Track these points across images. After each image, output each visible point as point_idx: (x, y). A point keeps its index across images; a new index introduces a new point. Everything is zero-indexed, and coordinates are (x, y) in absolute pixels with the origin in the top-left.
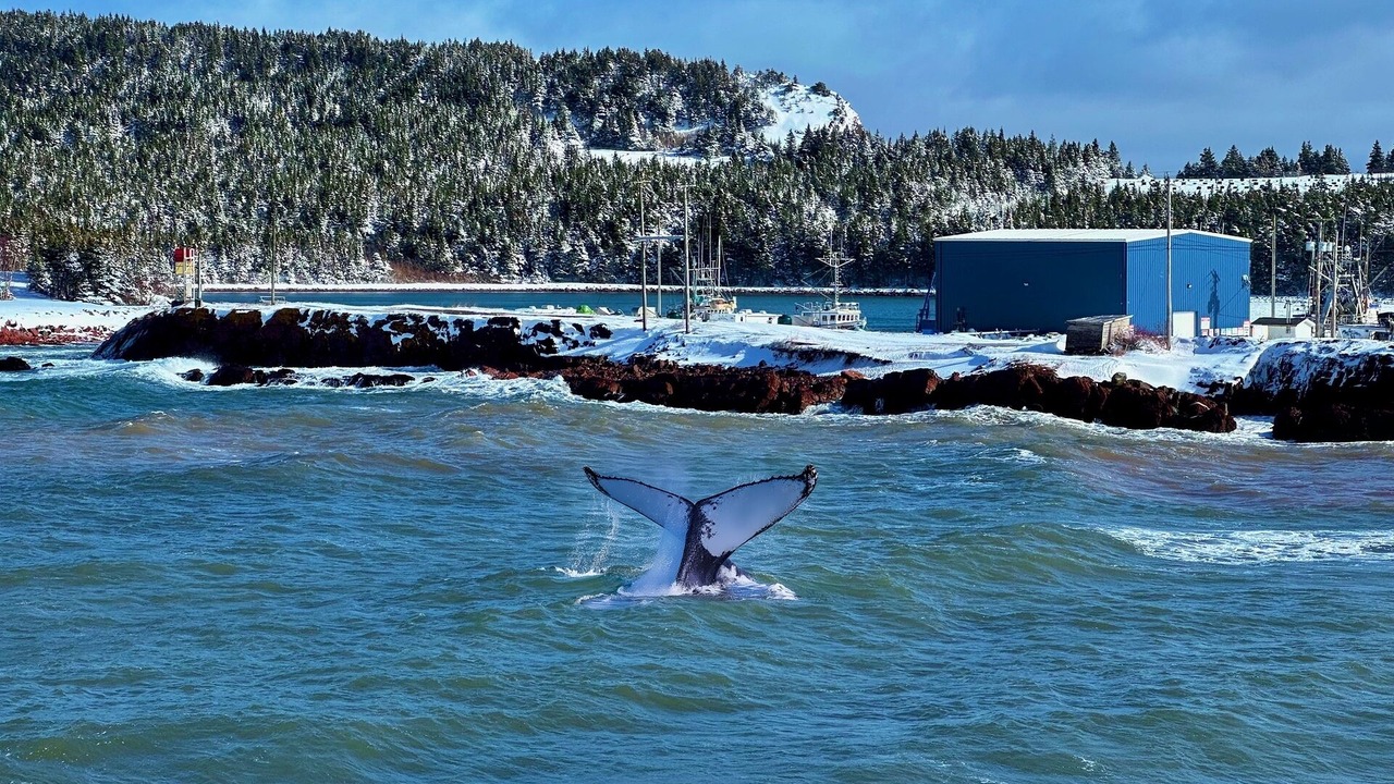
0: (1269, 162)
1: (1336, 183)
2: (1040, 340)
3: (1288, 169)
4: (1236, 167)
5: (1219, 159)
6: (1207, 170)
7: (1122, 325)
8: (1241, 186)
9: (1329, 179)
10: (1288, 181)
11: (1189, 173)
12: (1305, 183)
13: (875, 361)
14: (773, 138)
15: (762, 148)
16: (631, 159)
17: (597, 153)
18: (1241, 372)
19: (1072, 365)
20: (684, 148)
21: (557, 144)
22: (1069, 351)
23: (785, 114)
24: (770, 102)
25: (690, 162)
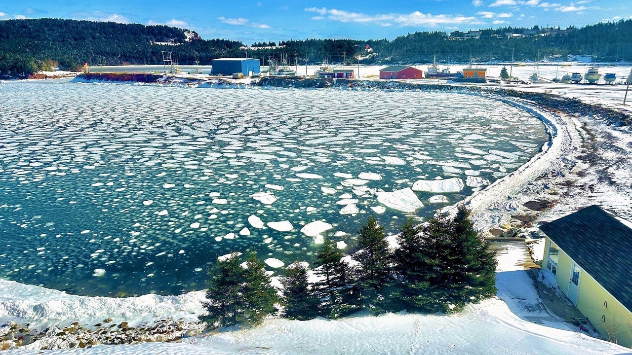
0: (264, 44)
1: (274, 48)
2: (229, 76)
3: (267, 45)
4: (260, 45)
5: (257, 44)
6: (255, 45)
7: (240, 74)
8: (261, 48)
9: (273, 47)
10: (267, 47)
11: (253, 46)
12: (270, 48)
13: (203, 81)
14: (187, 40)
15: (185, 42)
16: (163, 44)
17: (157, 43)
18: (259, 81)
19: (234, 81)
20: (172, 42)
21: (151, 42)
22: (233, 79)
23: (189, 37)
24: (186, 34)
25: (173, 45)
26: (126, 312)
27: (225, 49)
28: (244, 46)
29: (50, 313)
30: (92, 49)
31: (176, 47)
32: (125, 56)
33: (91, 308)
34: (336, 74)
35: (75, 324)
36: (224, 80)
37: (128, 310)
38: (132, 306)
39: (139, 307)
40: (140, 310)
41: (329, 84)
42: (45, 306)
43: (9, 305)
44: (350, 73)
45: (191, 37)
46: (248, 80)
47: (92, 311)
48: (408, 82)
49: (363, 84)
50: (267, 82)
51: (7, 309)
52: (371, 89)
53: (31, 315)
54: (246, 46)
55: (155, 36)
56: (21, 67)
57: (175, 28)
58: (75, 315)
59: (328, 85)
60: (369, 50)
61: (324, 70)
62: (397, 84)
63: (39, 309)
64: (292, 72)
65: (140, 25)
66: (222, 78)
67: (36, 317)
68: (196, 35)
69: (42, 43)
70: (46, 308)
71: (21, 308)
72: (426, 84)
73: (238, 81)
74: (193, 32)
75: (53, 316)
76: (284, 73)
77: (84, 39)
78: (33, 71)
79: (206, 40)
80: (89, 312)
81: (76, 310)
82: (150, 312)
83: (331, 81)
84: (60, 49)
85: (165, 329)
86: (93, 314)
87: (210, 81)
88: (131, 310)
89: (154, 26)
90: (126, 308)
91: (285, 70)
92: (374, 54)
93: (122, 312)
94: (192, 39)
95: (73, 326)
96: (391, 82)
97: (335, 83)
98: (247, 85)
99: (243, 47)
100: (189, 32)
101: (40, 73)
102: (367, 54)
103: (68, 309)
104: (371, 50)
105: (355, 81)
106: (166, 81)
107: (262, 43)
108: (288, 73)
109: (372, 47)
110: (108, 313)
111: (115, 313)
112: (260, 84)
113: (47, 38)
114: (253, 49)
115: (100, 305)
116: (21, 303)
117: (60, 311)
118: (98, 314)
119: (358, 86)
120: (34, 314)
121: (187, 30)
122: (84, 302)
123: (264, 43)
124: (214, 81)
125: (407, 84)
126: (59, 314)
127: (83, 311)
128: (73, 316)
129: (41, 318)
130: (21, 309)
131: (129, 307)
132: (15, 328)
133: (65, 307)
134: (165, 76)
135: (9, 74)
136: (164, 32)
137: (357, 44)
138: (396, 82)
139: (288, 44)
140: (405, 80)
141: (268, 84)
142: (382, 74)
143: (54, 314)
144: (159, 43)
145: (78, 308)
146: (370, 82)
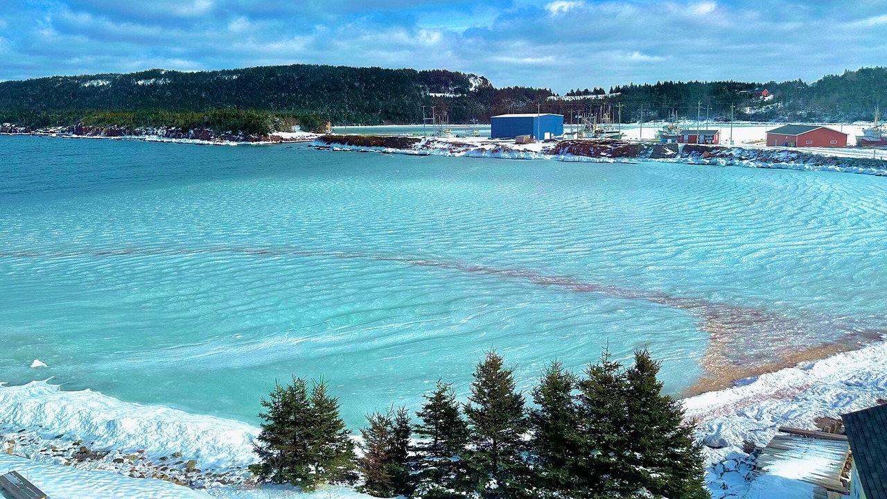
1: (600, 97)
2: (511, 140)
3: (589, 94)
4: (579, 93)
5: (575, 92)
7: (527, 137)
8: (578, 98)
10: (589, 96)
11: (568, 95)
12: (593, 97)
13: (473, 146)
14: (472, 89)
15: (469, 92)
16: (438, 95)
17: (431, 94)
18: (554, 147)
19: (516, 147)
20: (451, 92)
21: (422, 93)
22: (516, 143)
23: (475, 84)
24: (471, 81)
25: (452, 96)
26: (203, 448)
27: (524, 101)
28: (554, 95)
29: (120, 433)
30: (348, 103)
31: (455, 98)
32: (387, 112)
33: (166, 435)
34: (686, 138)
35: (141, 452)
36: (502, 146)
37: (206, 446)
38: (212, 442)
39: (219, 445)
40: (218, 449)
41: (670, 152)
42: (118, 423)
43: (84, 416)
44: (712, 135)
45: (477, 85)
46: (537, 146)
47: (166, 439)
48: (814, 153)
49: (731, 154)
50: (567, 149)
51: (81, 420)
52: (745, 162)
53: (101, 432)
54: (558, 95)
55: (429, 84)
56: (254, 126)
57: (457, 73)
58: (146, 441)
59: (668, 154)
60: (767, 99)
61: (670, 130)
62: (794, 155)
63: (111, 425)
64: (616, 134)
65: (412, 70)
66: (500, 143)
67: (106, 436)
68: (485, 81)
69: (290, 95)
70: (119, 426)
71: (94, 421)
72: (851, 157)
73: (522, 147)
74: (482, 78)
75: (122, 437)
76: (604, 135)
77: (340, 90)
78: (267, 132)
79: (499, 89)
80: (162, 440)
81: (149, 435)
82: (230, 454)
83: (674, 148)
84: (309, 104)
85: (233, 479)
86: (165, 443)
87: (483, 147)
88: (210, 447)
89: (430, 71)
90: (204, 443)
91: (605, 131)
92: (775, 104)
93: (198, 447)
94: (479, 88)
95: (137, 454)
96: (783, 151)
97: (680, 150)
98: (534, 153)
99: (552, 97)
100: (476, 78)
101: (275, 134)
102: (763, 103)
103: (142, 432)
104: (770, 97)
105: (717, 148)
106: (423, 146)
107: (582, 90)
108: (610, 135)
109: (772, 93)
110: (182, 445)
111: (189, 447)
112: (556, 152)
113: (296, 90)
114: (566, 99)
115: (177, 433)
116: (97, 415)
117: (132, 432)
118: (170, 445)
119: (722, 156)
120: (105, 431)
121: (474, 76)
122: (161, 426)
123: (586, 90)
124: (487, 147)
125: (812, 156)
126: (129, 436)
127: (156, 437)
128: (143, 443)
129: (109, 438)
130: (94, 423)
131: (208, 443)
132: (78, 444)
133: (139, 429)
134: (423, 139)
135: (240, 136)
136: (443, 78)
137: (746, 89)
138: (792, 152)
139: (624, 91)
140: (812, 149)
141: (568, 152)
142: (772, 138)
143: (125, 435)
144: (433, 95)
145: (152, 433)
146: (744, 150)
